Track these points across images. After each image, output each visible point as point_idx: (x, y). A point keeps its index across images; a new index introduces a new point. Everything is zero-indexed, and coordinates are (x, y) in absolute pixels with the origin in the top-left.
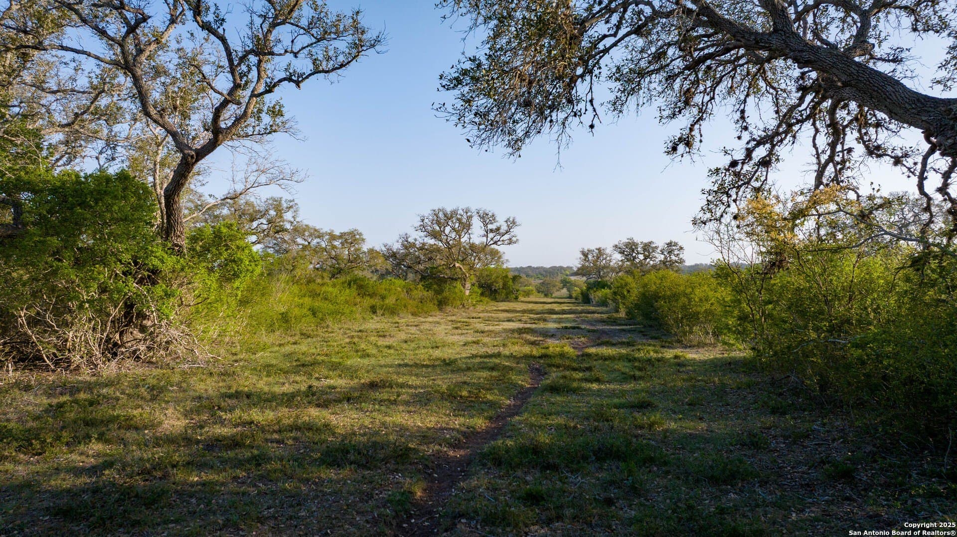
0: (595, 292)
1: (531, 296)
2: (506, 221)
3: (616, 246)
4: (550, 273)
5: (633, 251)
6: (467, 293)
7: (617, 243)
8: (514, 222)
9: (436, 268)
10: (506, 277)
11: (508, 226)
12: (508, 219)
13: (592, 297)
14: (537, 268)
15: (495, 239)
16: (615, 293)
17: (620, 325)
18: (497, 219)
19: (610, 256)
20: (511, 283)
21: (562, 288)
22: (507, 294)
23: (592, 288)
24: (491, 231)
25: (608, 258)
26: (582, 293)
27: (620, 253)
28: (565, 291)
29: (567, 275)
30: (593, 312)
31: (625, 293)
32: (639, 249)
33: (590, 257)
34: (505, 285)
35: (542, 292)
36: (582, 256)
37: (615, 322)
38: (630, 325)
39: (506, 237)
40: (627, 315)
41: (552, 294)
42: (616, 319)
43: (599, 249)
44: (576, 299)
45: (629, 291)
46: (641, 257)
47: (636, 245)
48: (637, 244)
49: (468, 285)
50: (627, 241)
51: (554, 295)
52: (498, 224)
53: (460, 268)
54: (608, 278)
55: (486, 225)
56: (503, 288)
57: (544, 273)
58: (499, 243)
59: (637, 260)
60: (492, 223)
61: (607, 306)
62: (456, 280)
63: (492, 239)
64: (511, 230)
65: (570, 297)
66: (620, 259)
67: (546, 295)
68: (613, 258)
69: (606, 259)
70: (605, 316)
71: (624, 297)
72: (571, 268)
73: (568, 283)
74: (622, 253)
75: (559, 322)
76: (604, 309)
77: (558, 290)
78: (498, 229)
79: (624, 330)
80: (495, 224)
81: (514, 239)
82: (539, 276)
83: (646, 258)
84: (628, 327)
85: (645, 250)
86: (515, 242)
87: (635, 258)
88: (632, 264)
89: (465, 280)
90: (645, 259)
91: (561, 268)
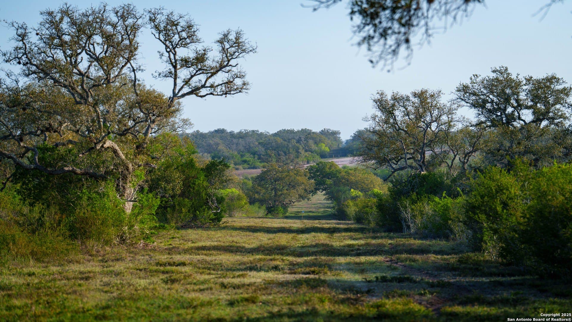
0: (414, 202)
1: (237, 214)
2: (221, 42)
3: (464, 89)
4: (277, 148)
5: (507, 101)
6: (129, 207)
7: (467, 82)
8: (238, 43)
9: (52, 150)
10: (190, 164)
11: (224, 50)
12: (226, 36)
13: (407, 215)
14: (242, 136)
15: (195, 81)
16: (472, 208)
17: (491, 275)
18: (199, 34)
19: (450, 112)
20: (202, 181)
21: (314, 192)
22: (194, 209)
23: (407, 194)
24: (186, 62)
25: (444, 118)
26: (381, 206)
27: (474, 105)
28: (320, 197)
29: (323, 155)
30: (422, 251)
31: (499, 209)
32: (522, 96)
33: (399, 114)
34: (188, 185)
35: (262, 202)
36: (379, 114)
37: (477, 269)
38: (510, 275)
39: (220, 78)
40: (501, 255)
41: (285, 207)
42: (477, 264)
43: (421, 96)
44: (359, 219)
45: (505, 205)
46: (527, 116)
47: (515, 85)
48: (518, 84)
49: (130, 191)
50: (493, 75)
51: (291, 210)
52: (200, 47)
53: (115, 151)
54: (443, 169)
55: (171, 49)
56: (183, 195)
57: (261, 150)
58: (203, 92)
59: (517, 124)
60: (185, 45)
61: (447, 238)
62: (104, 178)
63: (187, 82)
64: (233, 62)
65: (341, 215)
66: (474, 121)
67: (271, 211)
68: (456, 117)
69: (437, 119)
70: (453, 259)
71: (493, 216)
72: (333, 135)
73: (329, 175)
74: (479, 105)
75: (362, 271)
76: (442, 243)
77: (302, 197)
78: (200, 59)
79: (500, 284)
80: (192, 46)
81: (238, 82)
82: (248, 157)
83: (539, 117)
84: (509, 279)
85: (536, 98)
86: (240, 90)
87: (511, 118)
88: (504, 134)
89: (125, 178)
90: (537, 120)
91: (307, 134)
